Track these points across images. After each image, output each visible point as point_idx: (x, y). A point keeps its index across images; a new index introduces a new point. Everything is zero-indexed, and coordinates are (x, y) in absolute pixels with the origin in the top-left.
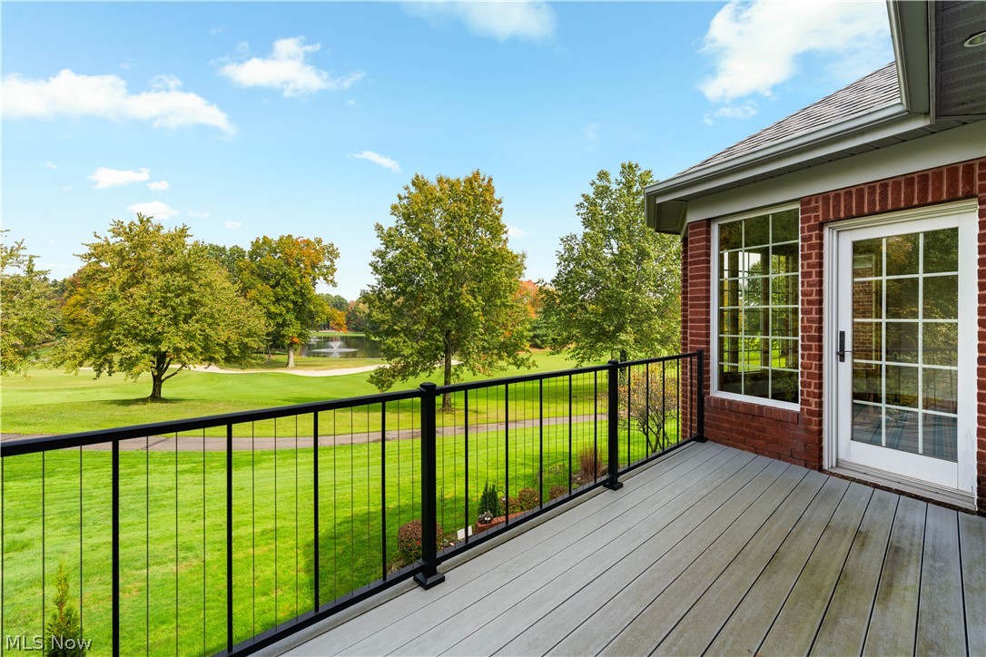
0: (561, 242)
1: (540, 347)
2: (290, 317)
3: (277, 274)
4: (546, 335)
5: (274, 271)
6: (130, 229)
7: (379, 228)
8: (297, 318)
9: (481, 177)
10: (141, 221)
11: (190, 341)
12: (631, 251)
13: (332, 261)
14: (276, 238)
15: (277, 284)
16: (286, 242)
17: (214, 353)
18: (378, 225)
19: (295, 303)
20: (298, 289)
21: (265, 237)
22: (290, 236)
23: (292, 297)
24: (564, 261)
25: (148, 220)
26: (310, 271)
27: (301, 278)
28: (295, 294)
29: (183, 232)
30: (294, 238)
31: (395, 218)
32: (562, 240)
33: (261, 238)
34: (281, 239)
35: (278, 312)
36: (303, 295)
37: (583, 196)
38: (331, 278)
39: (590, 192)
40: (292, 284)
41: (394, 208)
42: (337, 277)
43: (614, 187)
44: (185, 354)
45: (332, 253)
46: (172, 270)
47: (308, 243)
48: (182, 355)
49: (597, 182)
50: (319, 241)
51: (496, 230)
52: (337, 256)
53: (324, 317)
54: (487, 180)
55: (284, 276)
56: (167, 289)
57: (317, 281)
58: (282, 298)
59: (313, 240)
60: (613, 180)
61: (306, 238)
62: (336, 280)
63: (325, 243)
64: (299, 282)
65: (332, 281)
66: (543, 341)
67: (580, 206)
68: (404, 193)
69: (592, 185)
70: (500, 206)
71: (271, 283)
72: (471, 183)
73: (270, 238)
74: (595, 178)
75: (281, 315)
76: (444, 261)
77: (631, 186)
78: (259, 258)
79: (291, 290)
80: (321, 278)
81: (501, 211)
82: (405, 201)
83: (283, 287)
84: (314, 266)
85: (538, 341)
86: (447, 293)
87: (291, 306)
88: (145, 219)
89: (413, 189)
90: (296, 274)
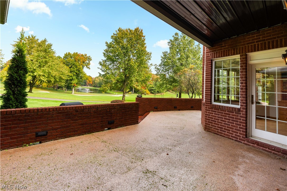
0: (162, 53)
1: (153, 93)
2: (74, 77)
3: (72, 64)
4: (155, 90)
5: (71, 63)
6: (29, 38)
7: (107, 43)
8: (76, 78)
9: (139, 29)
10: (32, 37)
11: (44, 73)
12: (184, 55)
13: (89, 61)
14: (72, 53)
15: (72, 67)
16: (76, 54)
17: (51, 79)
18: (106, 42)
19: (76, 73)
20: (78, 69)
21: (69, 53)
22: (77, 53)
23: (76, 71)
24: (163, 59)
25: (35, 37)
26: (82, 64)
27: (79, 66)
28: (77, 70)
29: (45, 41)
30: (78, 53)
31: (112, 40)
32: (163, 53)
33: (68, 53)
34: (74, 53)
35: (71, 75)
36: (79, 71)
37: (170, 40)
38: (88, 66)
39: (172, 39)
40: (76, 67)
41: (112, 37)
42: (90, 66)
43: (179, 37)
44: (42, 77)
45: (89, 59)
46: (41, 51)
47: (82, 55)
48: (41, 77)
49: (175, 36)
50: (86, 55)
51: (143, 45)
52: (91, 60)
53: (85, 78)
54: (141, 30)
55: (74, 64)
56: (38, 56)
57: (84, 67)
58: (73, 71)
59: (84, 55)
60: (179, 36)
61: (82, 54)
62: (90, 67)
63: (88, 56)
64: (78, 67)
65: (89, 67)
66: (154, 92)
67: (169, 43)
68: (115, 33)
69: (173, 37)
70: (144, 38)
71: (69, 66)
72: (136, 30)
73: (71, 53)
74: (174, 35)
75: (71, 76)
76: (127, 52)
77: (185, 37)
78: (66, 59)
79: (76, 69)
80: (85, 66)
81: (145, 39)
82: (115, 35)
83: (73, 68)
84: (83, 62)
85: (153, 92)
86: (126, 62)
87: (75, 74)
88: (34, 37)
89: (118, 32)
90: (78, 64)
